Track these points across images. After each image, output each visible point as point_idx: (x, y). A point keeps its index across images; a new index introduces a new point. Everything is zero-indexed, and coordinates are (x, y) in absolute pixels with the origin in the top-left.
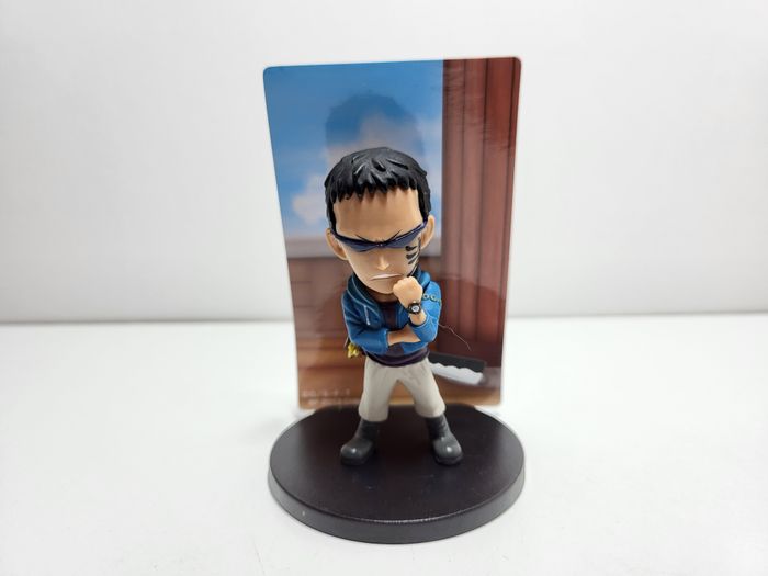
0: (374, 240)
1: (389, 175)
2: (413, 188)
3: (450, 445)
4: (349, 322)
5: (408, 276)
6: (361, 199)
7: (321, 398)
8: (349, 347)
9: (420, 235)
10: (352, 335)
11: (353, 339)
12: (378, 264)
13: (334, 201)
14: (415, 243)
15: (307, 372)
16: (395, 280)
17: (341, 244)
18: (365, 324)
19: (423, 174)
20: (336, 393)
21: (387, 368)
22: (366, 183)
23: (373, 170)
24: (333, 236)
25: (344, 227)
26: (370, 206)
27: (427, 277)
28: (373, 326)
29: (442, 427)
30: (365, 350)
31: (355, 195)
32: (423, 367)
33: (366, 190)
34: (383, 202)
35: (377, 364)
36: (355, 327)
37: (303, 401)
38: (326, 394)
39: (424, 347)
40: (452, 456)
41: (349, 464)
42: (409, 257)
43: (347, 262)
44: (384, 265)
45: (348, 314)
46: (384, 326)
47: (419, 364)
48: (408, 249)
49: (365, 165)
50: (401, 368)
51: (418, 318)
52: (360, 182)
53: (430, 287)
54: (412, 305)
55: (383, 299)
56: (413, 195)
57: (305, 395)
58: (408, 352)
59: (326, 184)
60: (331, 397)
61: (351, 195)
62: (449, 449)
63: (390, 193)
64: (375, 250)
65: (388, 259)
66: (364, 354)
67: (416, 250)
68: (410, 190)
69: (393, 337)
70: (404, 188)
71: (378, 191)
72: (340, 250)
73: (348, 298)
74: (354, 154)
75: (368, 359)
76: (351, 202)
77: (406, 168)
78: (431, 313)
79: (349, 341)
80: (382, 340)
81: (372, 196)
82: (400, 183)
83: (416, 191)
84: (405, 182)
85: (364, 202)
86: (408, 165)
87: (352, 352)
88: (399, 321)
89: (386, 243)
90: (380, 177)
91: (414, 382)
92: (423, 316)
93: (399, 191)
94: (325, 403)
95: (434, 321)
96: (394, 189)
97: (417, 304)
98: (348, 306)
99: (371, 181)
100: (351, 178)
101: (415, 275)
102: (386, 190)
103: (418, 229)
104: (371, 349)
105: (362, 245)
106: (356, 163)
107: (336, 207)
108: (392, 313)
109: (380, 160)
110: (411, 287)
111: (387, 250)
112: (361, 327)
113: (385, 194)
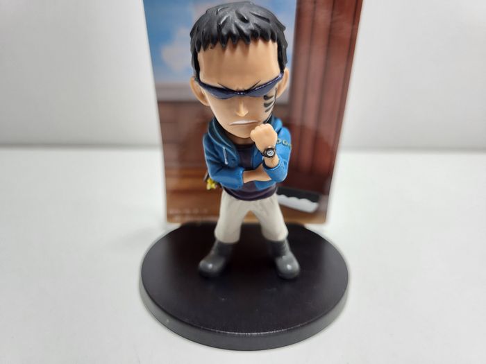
0: (235, 89)
1: (251, 26)
2: (274, 41)
3: (290, 263)
4: (210, 161)
5: (264, 123)
6: (224, 49)
7: (183, 215)
8: (209, 181)
9: (277, 86)
10: (212, 171)
11: (213, 176)
12: (238, 110)
13: (199, 50)
14: (273, 92)
15: (173, 194)
16: (252, 126)
17: (204, 91)
18: (223, 163)
19: (282, 28)
20: (196, 211)
21: (241, 201)
22: (230, 34)
23: (237, 21)
24: (197, 84)
25: (208, 75)
26: (233, 56)
27: (279, 124)
28: (231, 166)
29: (284, 248)
30: (222, 185)
31: (218, 45)
32: (272, 201)
33: (230, 39)
34: (245, 52)
35: (233, 198)
36: (214, 166)
37: (170, 217)
38: (188, 211)
39: (274, 185)
40: (291, 273)
41: (205, 277)
42: (266, 105)
43: (209, 107)
44: (243, 112)
45: (209, 154)
46: (241, 165)
47: (268, 199)
48: (266, 98)
49: (230, 16)
50: (253, 202)
51: (272, 161)
52: (224, 32)
53: (282, 132)
54: (268, 150)
55: (240, 142)
56: (273, 47)
57: (172, 212)
58: (260, 188)
59: (192, 34)
60: (192, 215)
61: (215, 44)
62: (289, 267)
63: (252, 45)
64: (236, 98)
65: (248, 106)
66: (221, 187)
67: (273, 99)
68: (270, 42)
69: (248, 175)
70: (265, 40)
71: (241, 42)
72: (202, 96)
73: (209, 140)
74: (218, 7)
75: (224, 193)
76: (214, 52)
77: (268, 20)
78: (282, 156)
79: (208, 176)
80: (238, 179)
81: (234, 47)
82: (261, 35)
83: (276, 44)
84: (267, 34)
85: (228, 52)
86: (270, 18)
87: (210, 186)
88: (254, 161)
89: (247, 92)
90: (244, 27)
91: (264, 214)
92: (277, 159)
93: (260, 43)
94: (188, 219)
95: (285, 163)
96: (256, 41)
97: (272, 149)
98: (209, 147)
99: (234, 31)
100: (215, 27)
101: (269, 121)
102: (249, 41)
103: (275, 80)
104: (228, 184)
105: (224, 92)
106: (220, 14)
107: (201, 56)
108: (247, 154)
109: (244, 12)
110: (267, 133)
111: (247, 98)
112: (220, 166)
113: (247, 45)
